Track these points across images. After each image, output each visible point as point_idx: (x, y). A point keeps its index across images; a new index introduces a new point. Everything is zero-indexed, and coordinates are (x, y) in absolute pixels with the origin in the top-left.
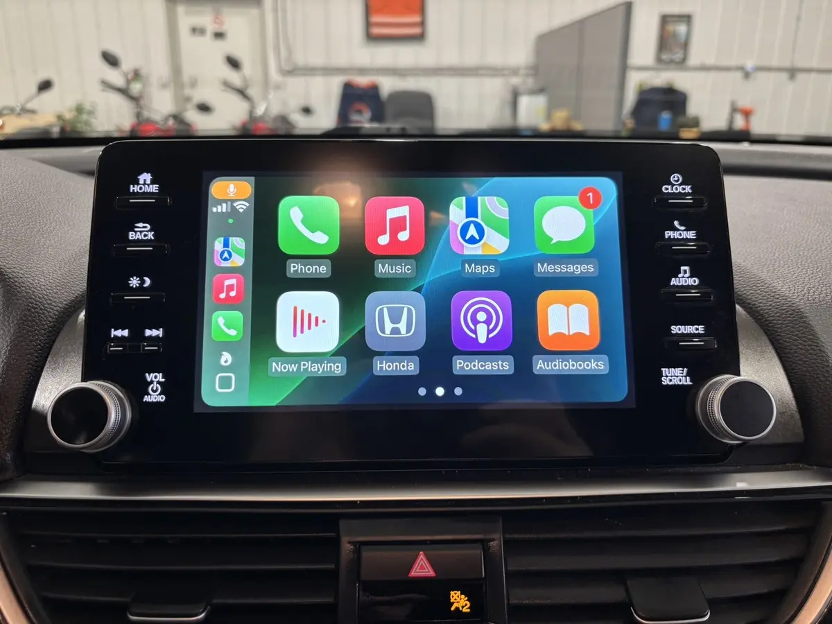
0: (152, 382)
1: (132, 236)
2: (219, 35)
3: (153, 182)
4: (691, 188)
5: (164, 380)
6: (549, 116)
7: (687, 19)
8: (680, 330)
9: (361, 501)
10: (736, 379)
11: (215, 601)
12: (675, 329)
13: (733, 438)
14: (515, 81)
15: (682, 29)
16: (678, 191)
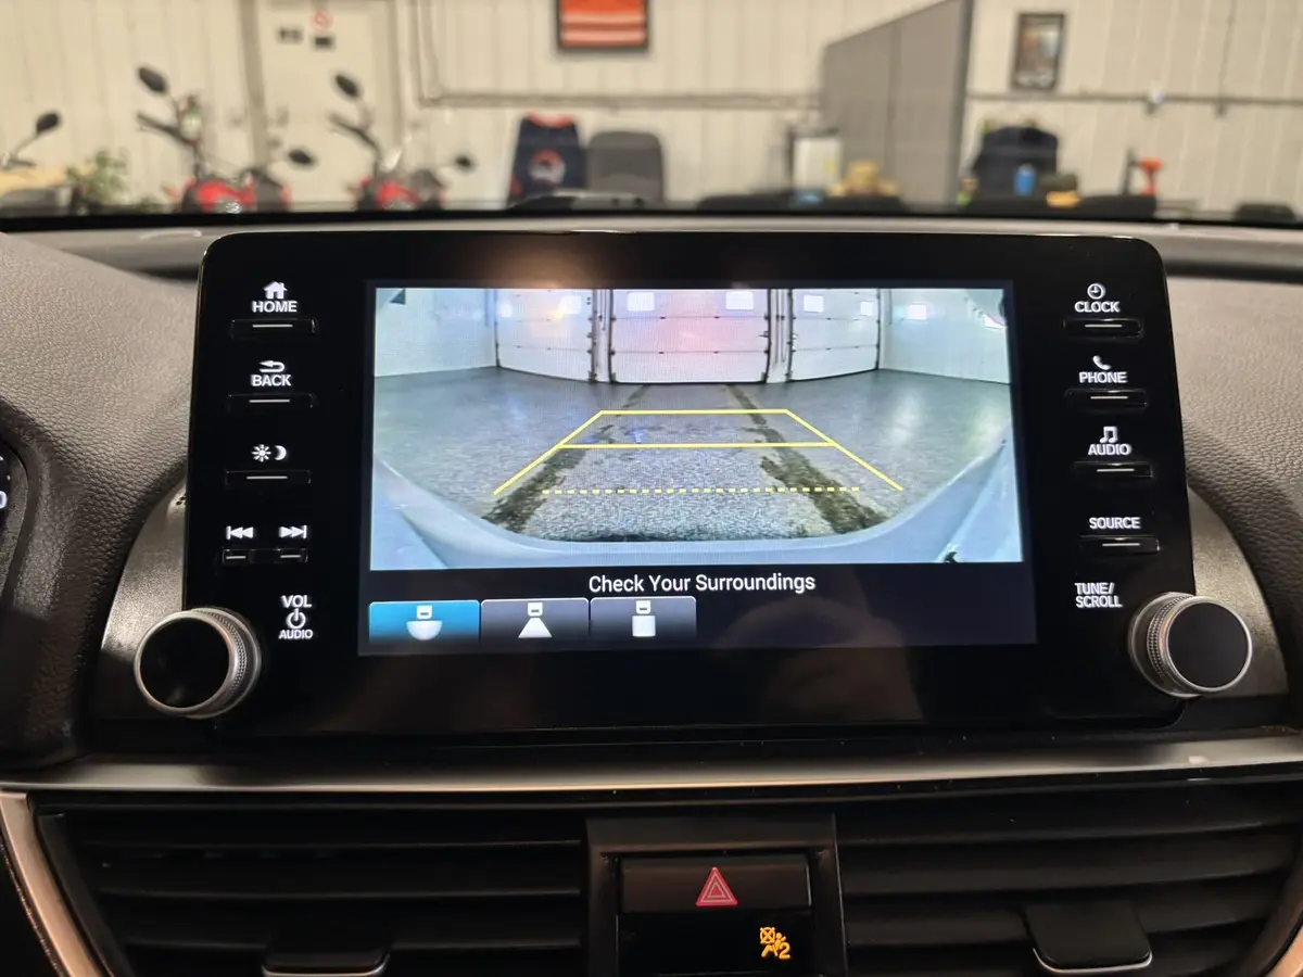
0: (291, 609)
1: (256, 381)
2: (323, 42)
3: (288, 297)
4: (1119, 306)
5: (310, 606)
6: (843, 172)
7: (1058, 19)
8: (1102, 523)
9: (619, 791)
10: (1190, 599)
11: (398, 946)
12: (1096, 523)
13: (1186, 689)
14: (792, 116)
15: (1050, 35)
16: (1099, 311)
